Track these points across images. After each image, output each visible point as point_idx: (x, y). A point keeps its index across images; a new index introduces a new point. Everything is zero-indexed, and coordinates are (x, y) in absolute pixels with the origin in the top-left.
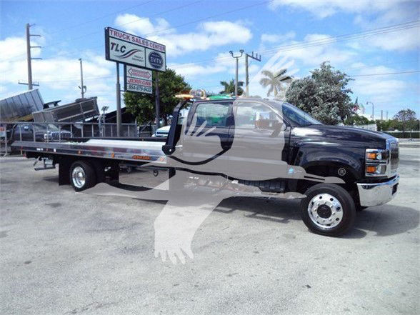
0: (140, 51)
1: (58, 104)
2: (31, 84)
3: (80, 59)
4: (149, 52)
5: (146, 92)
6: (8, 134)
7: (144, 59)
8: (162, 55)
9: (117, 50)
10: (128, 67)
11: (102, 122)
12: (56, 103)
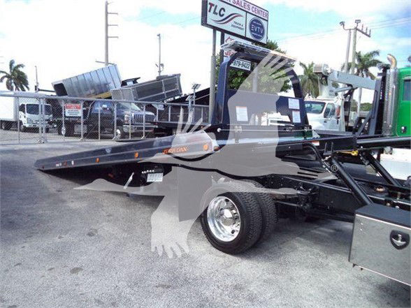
0: (241, 16)
1: (137, 81)
2: (107, 63)
3: (159, 35)
4: (250, 18)
5: (243, 68)
6: (85, 113)
7: (244, 26)
8: (264, 23)
9: (215, 13)
10: (226, 36)
11: (192, 103)
12: (135, 81)
